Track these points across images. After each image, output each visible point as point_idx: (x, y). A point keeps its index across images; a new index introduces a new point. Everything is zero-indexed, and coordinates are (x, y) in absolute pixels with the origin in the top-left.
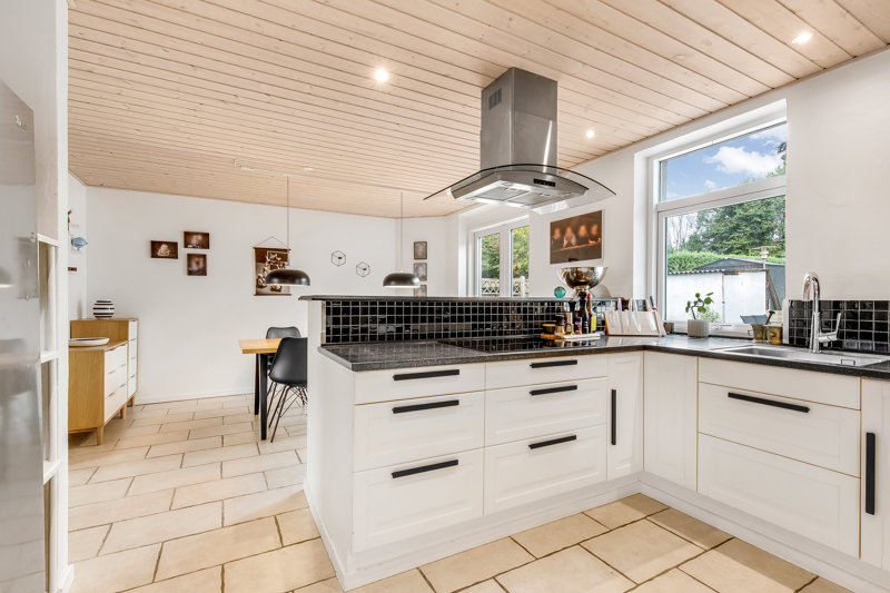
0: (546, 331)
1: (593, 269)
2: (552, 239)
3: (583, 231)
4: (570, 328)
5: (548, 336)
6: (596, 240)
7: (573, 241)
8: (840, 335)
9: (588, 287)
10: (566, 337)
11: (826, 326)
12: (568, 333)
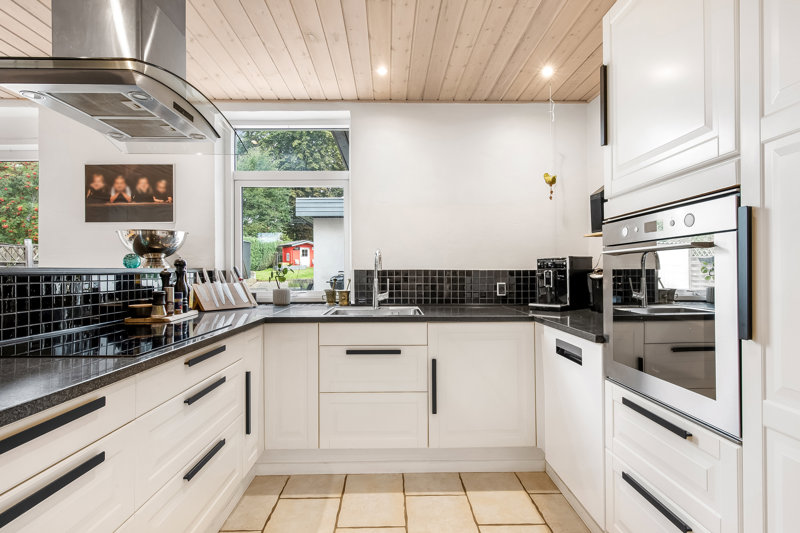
0: (135, 313)
1: (172, 233)
2: (88, 187)
3: (143, 185)
4: (172, 307)
5: (140, 321)
6: (165, 199)
7: (128, 195)
8: (391, 295)
9: (163, 255)
10: (170, 318)
11: (383, 289)
12: (169, 314)
